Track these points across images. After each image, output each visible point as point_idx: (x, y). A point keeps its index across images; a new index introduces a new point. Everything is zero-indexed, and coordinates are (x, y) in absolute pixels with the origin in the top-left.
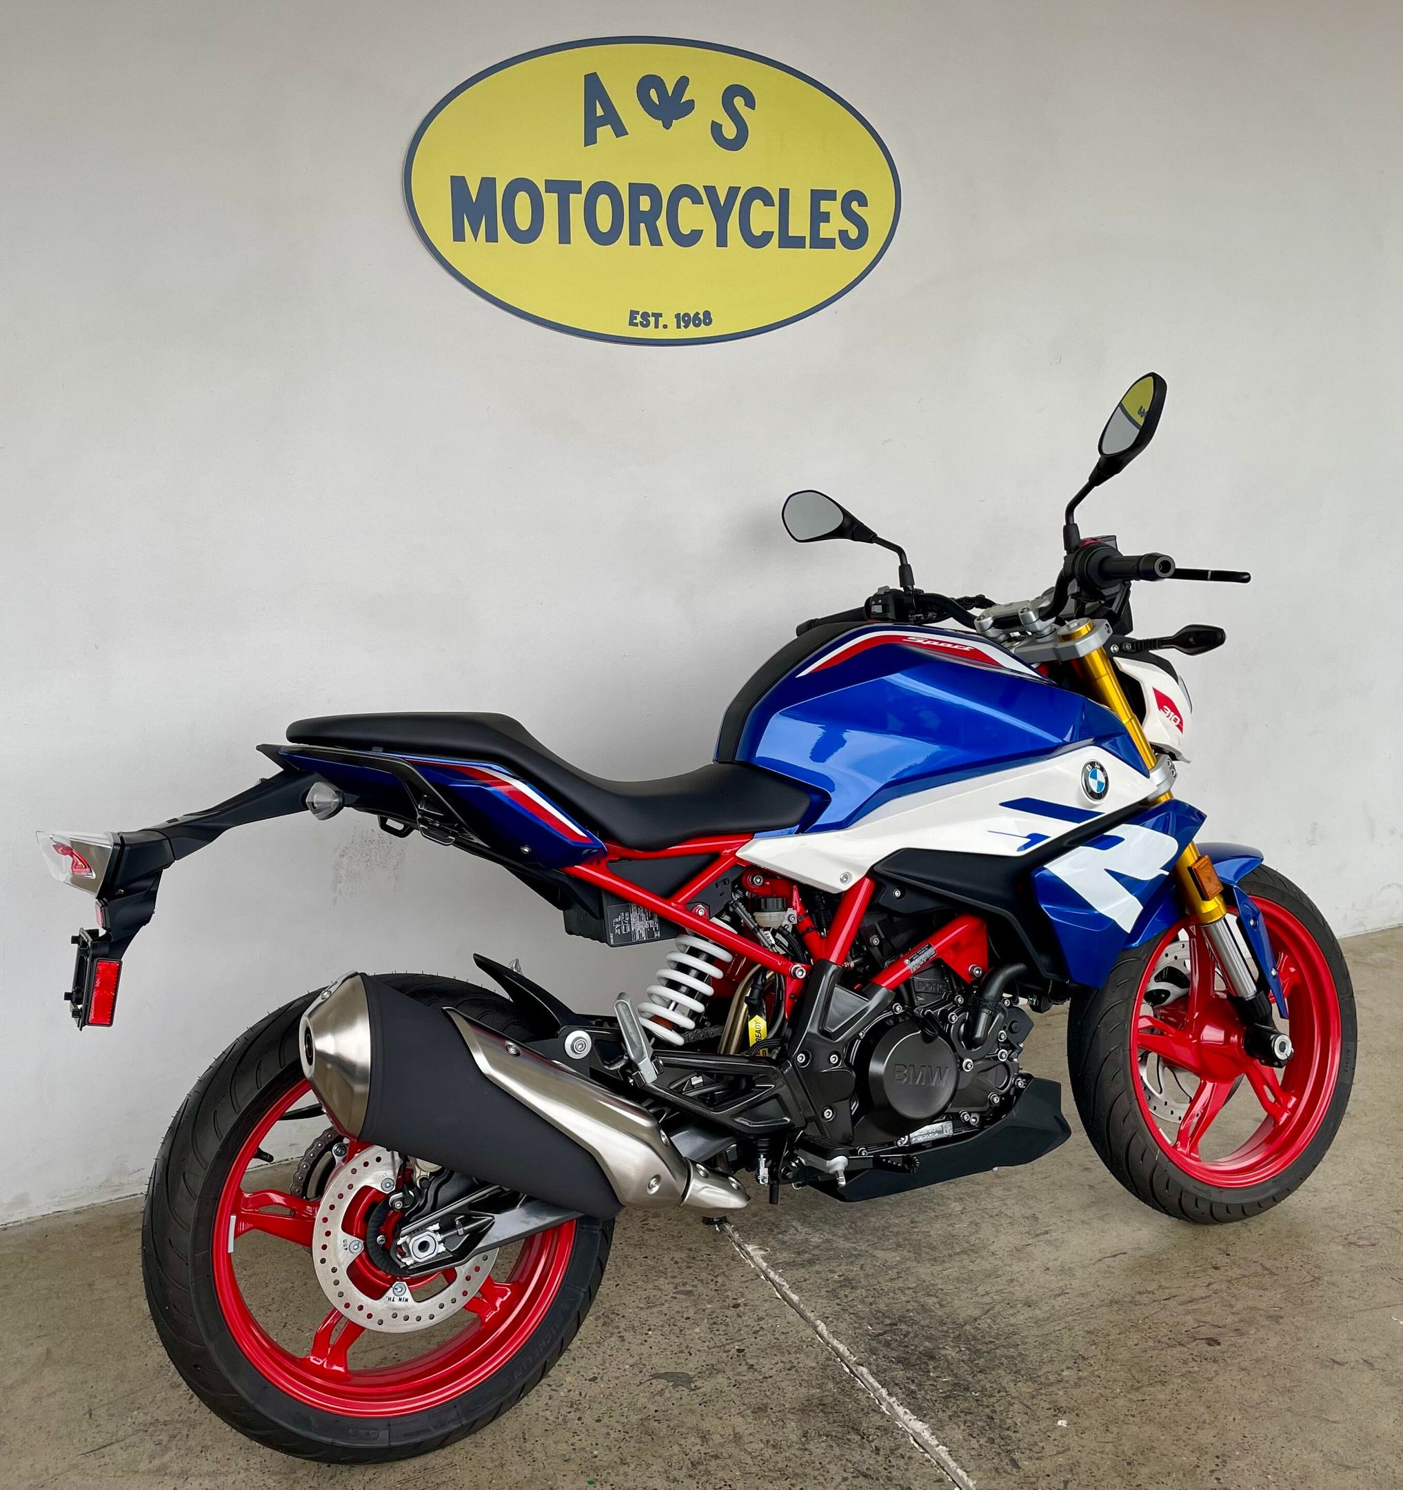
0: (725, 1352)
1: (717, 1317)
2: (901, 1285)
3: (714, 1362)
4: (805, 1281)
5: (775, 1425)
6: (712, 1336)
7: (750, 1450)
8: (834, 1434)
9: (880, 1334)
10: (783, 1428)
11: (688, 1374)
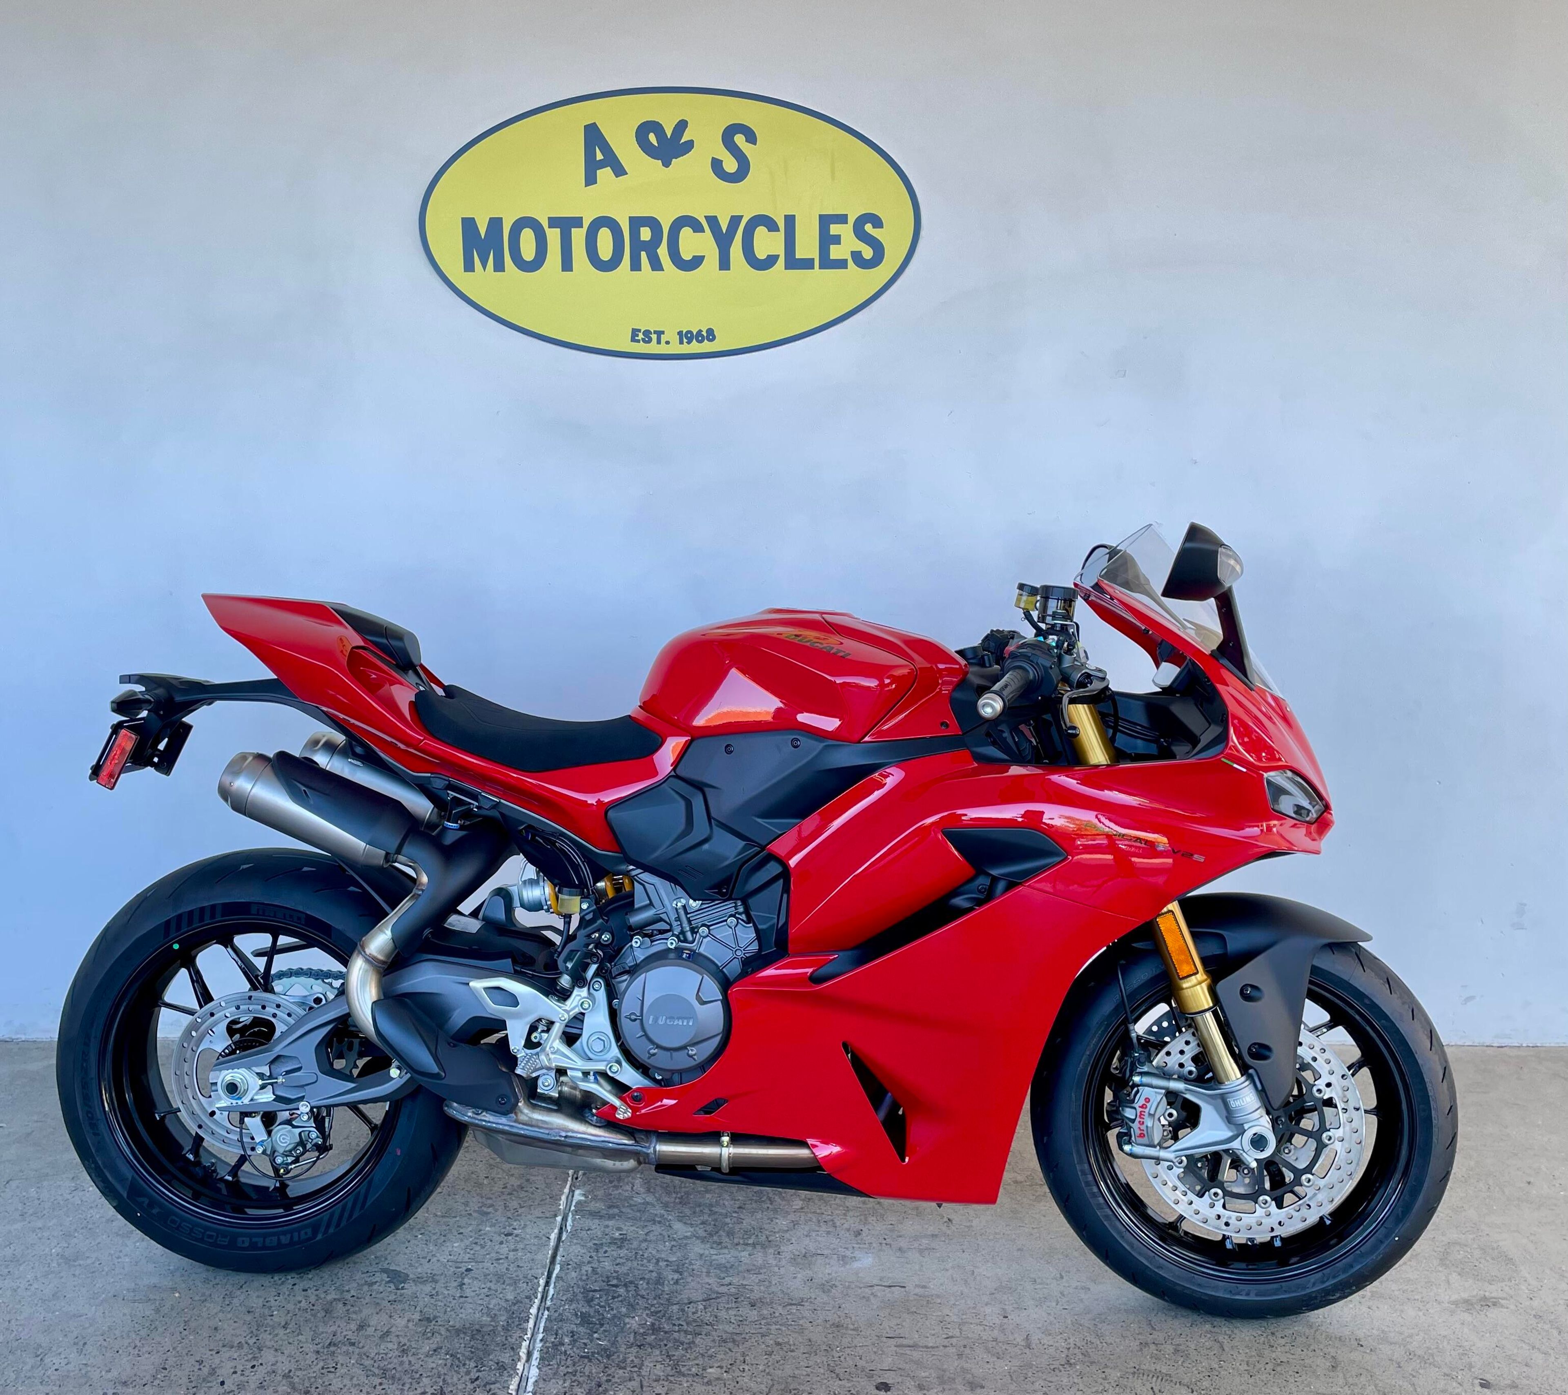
0: (457, 1268)
1: (483, 1239)
2: (663, 1256)
3: (437, 1273)
4: (588, 1230)
5: (424, 1335)
6: (462, 1253)
7: (382, 1347)
8: (458, 1356)
9: (595, 1291)
10: (428, 1338)
11: (408, 1276)
